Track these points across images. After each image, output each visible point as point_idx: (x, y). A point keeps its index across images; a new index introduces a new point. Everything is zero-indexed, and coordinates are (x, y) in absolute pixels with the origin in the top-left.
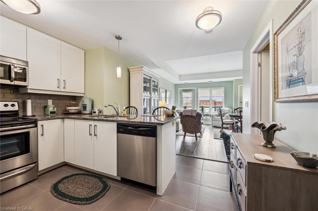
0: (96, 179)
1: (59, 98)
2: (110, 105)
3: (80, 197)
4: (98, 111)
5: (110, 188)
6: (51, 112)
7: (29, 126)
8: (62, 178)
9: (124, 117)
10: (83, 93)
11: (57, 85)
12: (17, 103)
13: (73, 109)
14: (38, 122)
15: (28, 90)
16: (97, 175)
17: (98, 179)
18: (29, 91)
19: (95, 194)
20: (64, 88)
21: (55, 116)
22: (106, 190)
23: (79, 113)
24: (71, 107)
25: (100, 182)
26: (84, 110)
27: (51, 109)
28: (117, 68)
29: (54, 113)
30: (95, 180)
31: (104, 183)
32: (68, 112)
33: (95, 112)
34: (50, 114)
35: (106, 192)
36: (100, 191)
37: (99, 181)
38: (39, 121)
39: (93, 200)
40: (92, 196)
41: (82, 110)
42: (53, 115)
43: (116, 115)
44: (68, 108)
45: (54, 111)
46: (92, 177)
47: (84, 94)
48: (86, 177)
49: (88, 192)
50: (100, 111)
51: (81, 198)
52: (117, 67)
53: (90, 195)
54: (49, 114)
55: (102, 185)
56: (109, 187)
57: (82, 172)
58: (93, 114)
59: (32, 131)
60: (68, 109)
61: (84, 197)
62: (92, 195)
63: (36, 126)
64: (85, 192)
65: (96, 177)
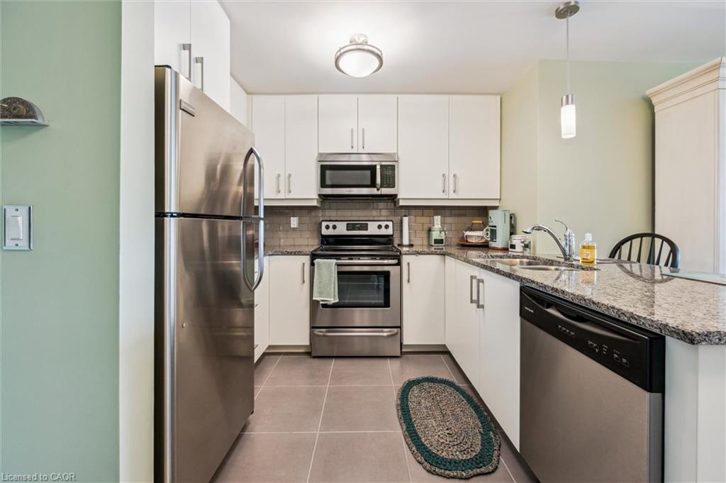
0: (478, 422)
1: (454, 212)
2: (539, 229)
3: (423, 440)
4: (523, 242)
5: (493, 472)
6: (435, 240)
7: (386, 262)
8: (426, 375)
9: (583, 269)
10: (497, 199)
11: (440, 187)
12: (391, 223)
13: (475, 236)
14: (404, 256)
15: (401, 201)
16: (486, 414)
17: (480, 425)
18: (402, 203)
19: (451, 457)
20: (454, 191)
21: (442, 249)
22: (478, 470)
23: (484, 246)
24: (473, 231)
25: (480, 437)
26: (492, 240)
27: (436, 235)
28: (562, 109)
29: (440, 241)
30: (472, 421)
31: (486, 443)
32: (467, 241)
33: (513, 247)
34: (435, 243)
35: (475, 476)
36: (465, 461)
37: (480, 432)
38: (406, 254)
39: (437, 470)
40: (443, 457)
41: (489, 239)
42: (438, 248)
43: (563, 260)
44: (468, 233)
45: (440, 238)
46: (472, 410)
47: (500, 200)
48: (463, 401)
49: (442, 441)
50: (526, 243)
51: (423, 445)
52: (562, 105)
53: (440, 452)
54: (433, 244)
55: (478, 449)
56: (491, 468)
57: (463, 385)
58: (510, 250)
59: (394, 271)
60: (466, 236)
61: (429, 445)
62: (443, 454)
63: (399, 264)
64: (437, 437)
65: (480, 416)
